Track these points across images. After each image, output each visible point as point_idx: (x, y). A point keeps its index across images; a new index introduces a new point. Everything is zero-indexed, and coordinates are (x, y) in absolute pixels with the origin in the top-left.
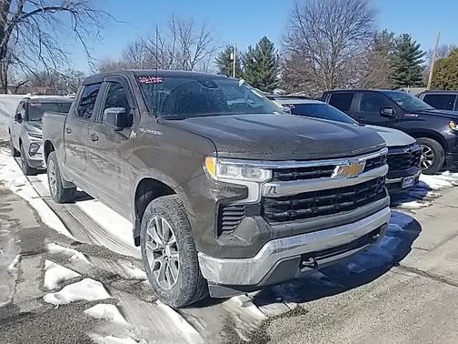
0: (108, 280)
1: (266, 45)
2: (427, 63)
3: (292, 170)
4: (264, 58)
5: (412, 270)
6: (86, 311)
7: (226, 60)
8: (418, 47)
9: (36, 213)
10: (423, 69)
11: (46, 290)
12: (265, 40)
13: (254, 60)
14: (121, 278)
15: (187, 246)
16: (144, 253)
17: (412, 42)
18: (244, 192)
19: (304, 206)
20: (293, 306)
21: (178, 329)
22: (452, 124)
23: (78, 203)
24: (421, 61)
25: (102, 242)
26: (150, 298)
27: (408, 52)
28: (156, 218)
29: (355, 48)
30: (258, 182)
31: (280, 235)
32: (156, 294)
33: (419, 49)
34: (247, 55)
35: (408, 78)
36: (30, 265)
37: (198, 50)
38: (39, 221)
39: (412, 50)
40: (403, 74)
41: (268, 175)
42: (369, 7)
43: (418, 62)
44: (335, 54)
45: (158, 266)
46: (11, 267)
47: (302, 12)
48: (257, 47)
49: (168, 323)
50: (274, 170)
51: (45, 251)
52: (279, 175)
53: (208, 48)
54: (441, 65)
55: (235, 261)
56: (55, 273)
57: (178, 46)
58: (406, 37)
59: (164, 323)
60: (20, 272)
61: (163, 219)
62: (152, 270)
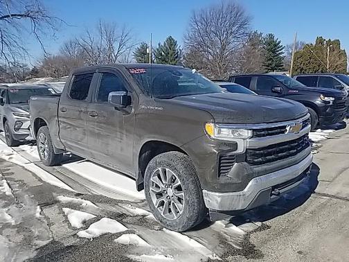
0: (120, 217)
1: (171, 42)
2: (286, 54)
3: (263, 130)
4: (171, 52)
5: (324, 195)
6: (116, 240)
7: (142, 53)
8: (279, 42)
9: (34, 175)
10: (283, 58)
11: (75, 229)
12: (170, 39)
13: (163, 53)
14: (127, 216)
15: (192, 187)
16: (147, 194)
17: (275, 39)
18: (234, 146)
19: (270, 154)
20: (259, 224)
21: (189, 246)
22: (322, 96)
23: (64, 165)
24: (282, 53)
25: (99, 192)
26: (157, 228)
27: (273, 47)
28: (160, 169)
29: (237, 44)
30: (243, 138)
31: (259, 174)
32: (163, 224)
33: (280, 45)
34: (158, 50)
35: (273, 65)
36: (51, 212)
37: (120, 46)
38: (40, 180)
39: (275, 45)
40: (270, 62)
41: (250, 133)
42: (245, 15)
43: (280, 54)
44: (223, 49)
45: (162, 204)
46: (38, 215)
47: (198, 18)
48: (165, 44)
49: (178, 241)
50: (254, 130)
51: (57, 202)
52: (257, 134)
53: (128, 44)
54: (298, 56)
55: (231, 194)
56: (76, 218)
57: (105, 44)
58: (271, 36)
59: (177, 243)
60: (48, 218)
61: (167, 170)
62: (156, 207)
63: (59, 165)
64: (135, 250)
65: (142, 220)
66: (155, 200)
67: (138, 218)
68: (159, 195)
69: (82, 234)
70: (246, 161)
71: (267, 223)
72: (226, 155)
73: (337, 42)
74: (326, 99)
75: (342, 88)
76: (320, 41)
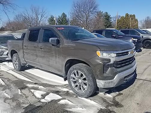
0: (57, 92)
1: (64, 15)
4: (64, 19)
5: (141, 79)
6: (58, 103)
7: (52, 20)
8: (110, 15)
9: (13, 75)
10: (112, 22)
11: (38, 98)
12: (64, 14)
13: (61, 20)
14: (60, 92)
15: (91, 78)
16: (69, 82)
17: (108, 14)
18: (109, 60)
19: (123, 63)
20: (118, 93)
21: (91, 103)
23: (26, 71)
24: (111, 20)
26: (75, 96)
27: (107, 17)
28: (75, 71)
29: (92, 16)
31: (120, 72)
33: (110, 17)
34: (58, 18)
35: (108, 25)
36: (25, 91)
38: (16, 78)
39: (108, 17)
40: (106, 24)
41: (115, 55)
42: (96, 4)
44: (87, 19)
45: (77, 86)
46: (20, 93)
47: (76, 5)
48: (61, 16)
49: (86, 102)
50: (117, 54)
51: (27, 87)
53: (45, 16)
54: (119, 21)
56: (38, 94)
57: (34, 16)
58: (106, 13)
59: (85, 102)
61: (79, 71)
62: (74, 87)
63: (23, 70)
64: (68, 107)
65: (67, 93)
66: (73, 85)
67: (65, 92)
68: (75, 82)
69: (43, 100)
70: (114, 67)
71: (121, 92)
72: (106, 64)
73: (134, 16)
74: (134, 39)
75: (139, 35)
76: (127, 15)
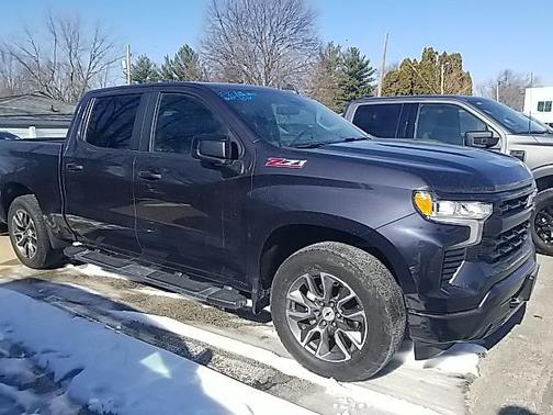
1: (189, 56)
2: (377, 81)
8: (368, 62)
10: (374, 88)
12: (187, 49)
13: (175, 75)
17: (360, 57)
24: (372, 80)
27: (358, 69)
33: (369, 66)
34: (164, 69)
37: (92, 59)
39: (362, 67)
43: (368, 81)
48: (177, 58)
58: (355, 52)
73: (457, 58)
76: (430, 55)
